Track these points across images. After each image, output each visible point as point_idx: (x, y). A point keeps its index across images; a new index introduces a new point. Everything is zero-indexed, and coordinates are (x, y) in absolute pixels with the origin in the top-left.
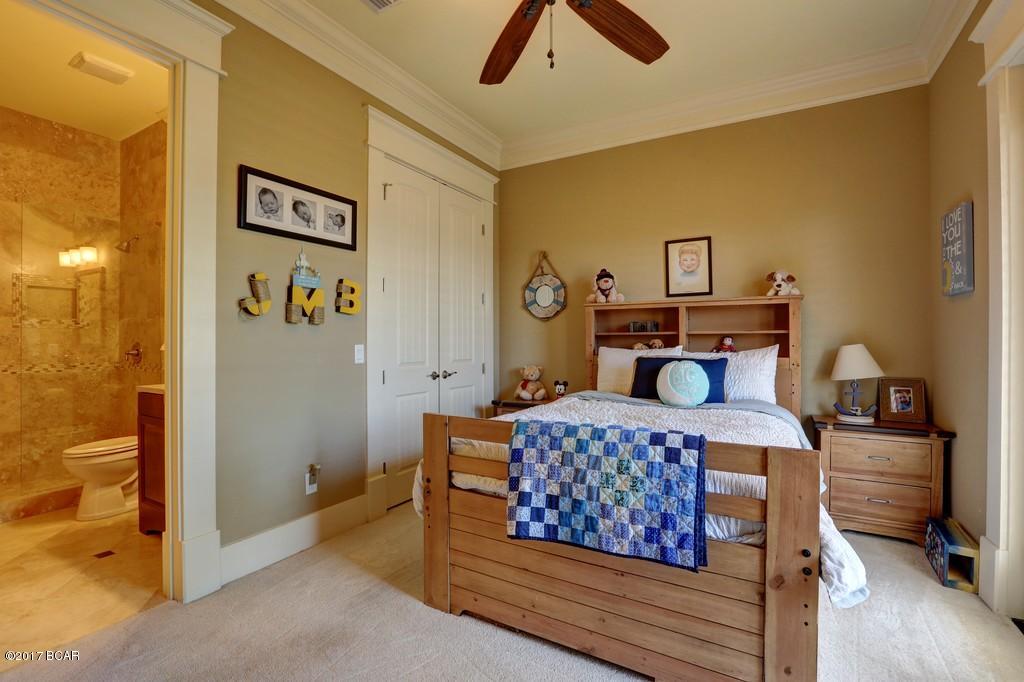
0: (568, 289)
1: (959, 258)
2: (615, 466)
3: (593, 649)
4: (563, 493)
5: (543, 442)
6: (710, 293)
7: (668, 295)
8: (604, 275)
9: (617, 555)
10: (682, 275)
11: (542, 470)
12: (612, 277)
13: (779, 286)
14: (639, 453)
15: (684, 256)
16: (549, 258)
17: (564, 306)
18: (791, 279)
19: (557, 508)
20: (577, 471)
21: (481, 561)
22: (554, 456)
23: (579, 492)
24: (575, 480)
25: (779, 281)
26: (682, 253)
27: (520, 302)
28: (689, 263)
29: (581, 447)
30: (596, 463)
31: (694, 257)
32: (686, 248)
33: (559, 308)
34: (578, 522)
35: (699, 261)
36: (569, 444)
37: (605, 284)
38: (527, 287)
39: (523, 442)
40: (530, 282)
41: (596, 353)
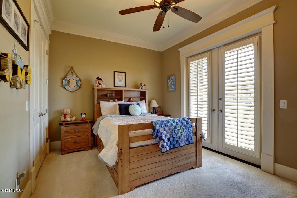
0: (82, 81)
1: (173, 85)
2: (179, 127)
3: (171, 173)
4: (171, 137)
5: (163, 125)
6: (125, 87)
7: (115, 86)
8: (99, 79)
9: (182, 146)
10: (118, 81)
11: (165, 132)
12: (102, 79)
13: (143, 87)
14: (182, 123)
15: (119, 76)
16: (74, 69)
17: (80, 87)
18: (145, 85)
19: (170, 141)
20: (173, 130)
21: (141, 168)
22: (167, 128)
23: (174, 135)
24: (173, 133)
25: (143, 86)
26: (118, 75)
27: (60, 84)
28: (120, 78)
29: (172, 125)
30: (176, 128)
31: (121, 77)
32: (119, 74)
33: (78, 88)
34: (174, 143)
35: (123, 78)
36: (169, 124)
37: (100, 81)
38: (64, 78)
39: (159, 127)
40: (66, 77)
41: (99, 103)
